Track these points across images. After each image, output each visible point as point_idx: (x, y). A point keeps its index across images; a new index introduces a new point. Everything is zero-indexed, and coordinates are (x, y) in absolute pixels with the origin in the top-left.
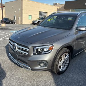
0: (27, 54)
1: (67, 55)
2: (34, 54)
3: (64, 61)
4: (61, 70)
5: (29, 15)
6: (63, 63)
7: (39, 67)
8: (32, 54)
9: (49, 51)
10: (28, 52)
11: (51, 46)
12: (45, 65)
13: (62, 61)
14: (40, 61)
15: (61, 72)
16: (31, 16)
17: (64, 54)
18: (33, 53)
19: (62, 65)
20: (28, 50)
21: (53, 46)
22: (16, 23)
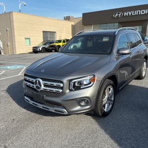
0: (61, 91)
1: (111, 89)
2: (71, 90)
3: (108, 97)
4: (105, 110)
5: (26, 39)
6: (108, 99)
7: (78, 108)
8: (68, 91)
9: (90, 83)
10: (62, 88)
11: (92, 76)
12: (87, 103)
13: (106, 97)
14: (79, 98)
15: (106, 112)
16: (29, 39)
17: (108, 87)
18: (69, 89)
19: (107, 103)
20: (62, 85)
21: (94, 76)
22: (2, 54)
